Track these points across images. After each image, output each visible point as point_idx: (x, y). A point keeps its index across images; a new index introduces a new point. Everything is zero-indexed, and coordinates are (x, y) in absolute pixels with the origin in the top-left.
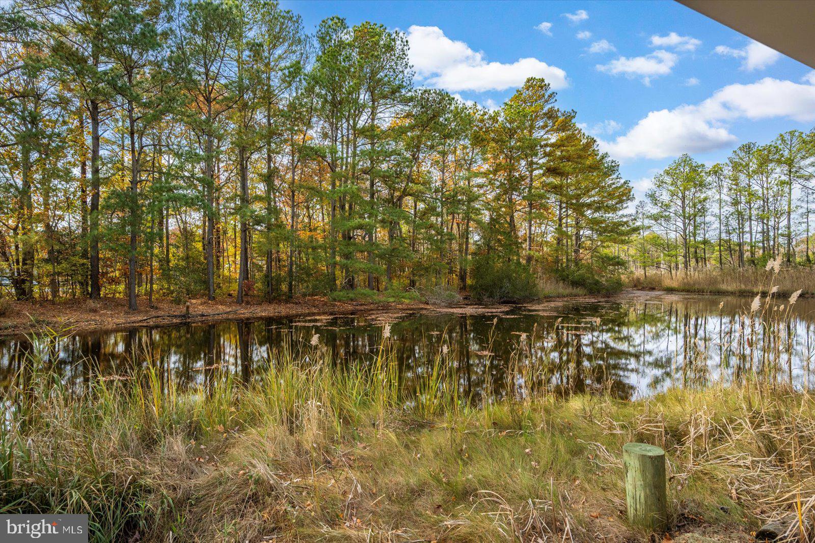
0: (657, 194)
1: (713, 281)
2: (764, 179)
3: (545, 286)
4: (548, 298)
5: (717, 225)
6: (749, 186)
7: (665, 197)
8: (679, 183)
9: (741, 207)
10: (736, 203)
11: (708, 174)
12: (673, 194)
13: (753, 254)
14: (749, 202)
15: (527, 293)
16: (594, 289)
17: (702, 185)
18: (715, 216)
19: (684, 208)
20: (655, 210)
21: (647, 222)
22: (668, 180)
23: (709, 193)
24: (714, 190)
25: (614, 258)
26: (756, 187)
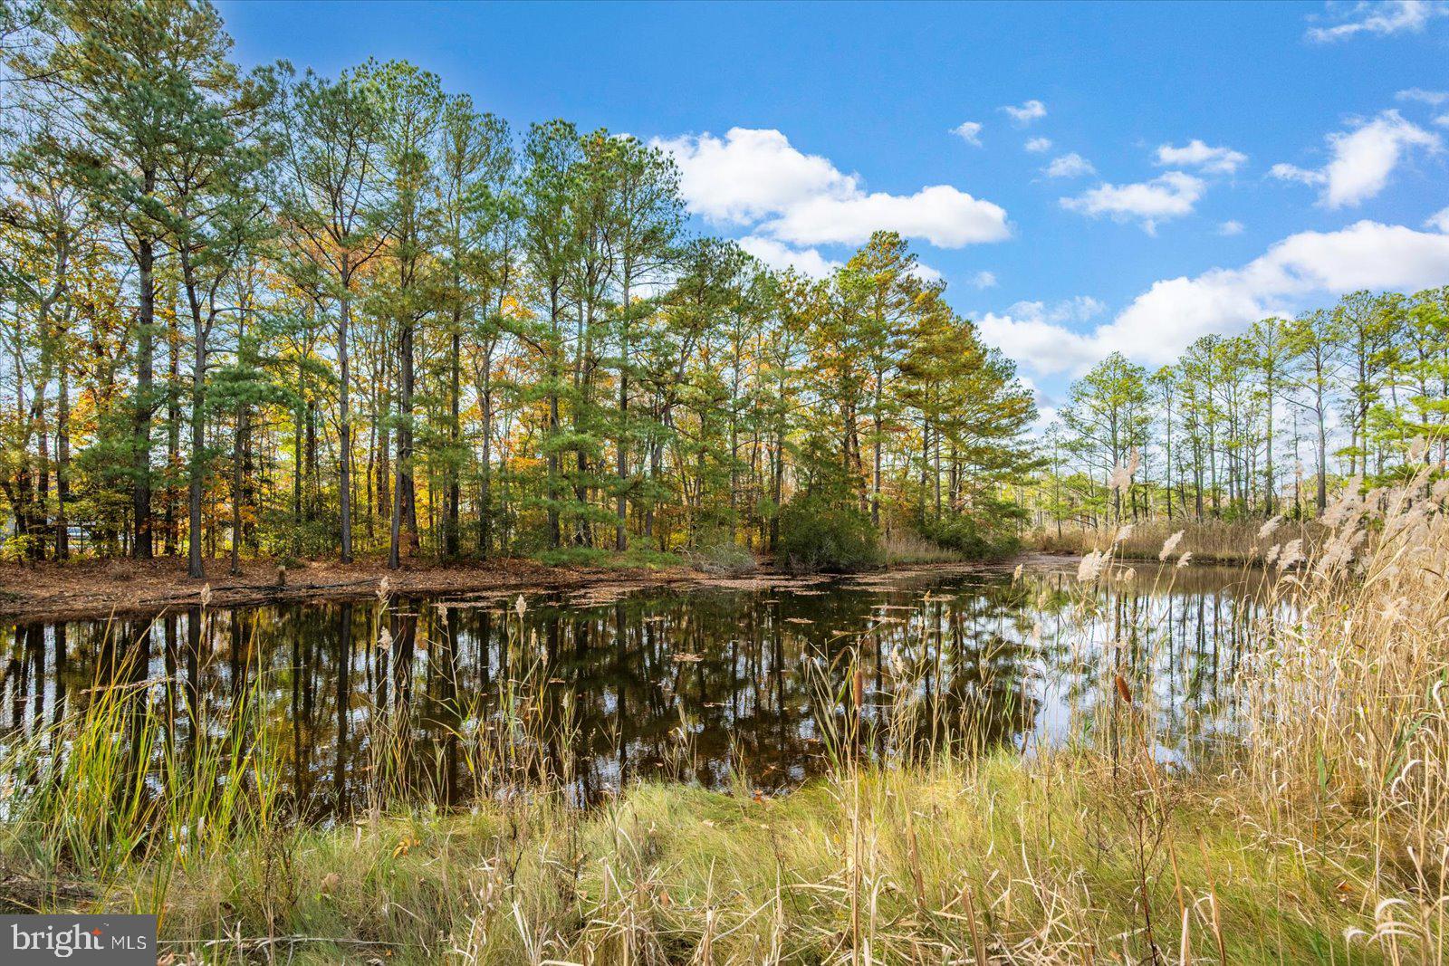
0: (1075, 412)
1: (1157, 542)
2: (1232, 389)
3: (896, 546)
4: (900, 565)
5: (1163, 457)
6: (1210, 399)
7: (1085, 413)
8: (1107, 396)
9: (1200, 431)
10: (1191, 425)
11: (1152, 381)
12: (1097, 411)
13: (1216, 500)
14: (1209, 424)
15: (860, 557)
16: (975, 551)
17: (1140, 398)
18: (1160, 444)
19: (1114, 432)
20: (1072, 436)
21: (1061, 454)
22: (1091, 390)
23: (1151, 411)
24: (1159, 406)
25: (1010, 505)
26: (1219, 402)
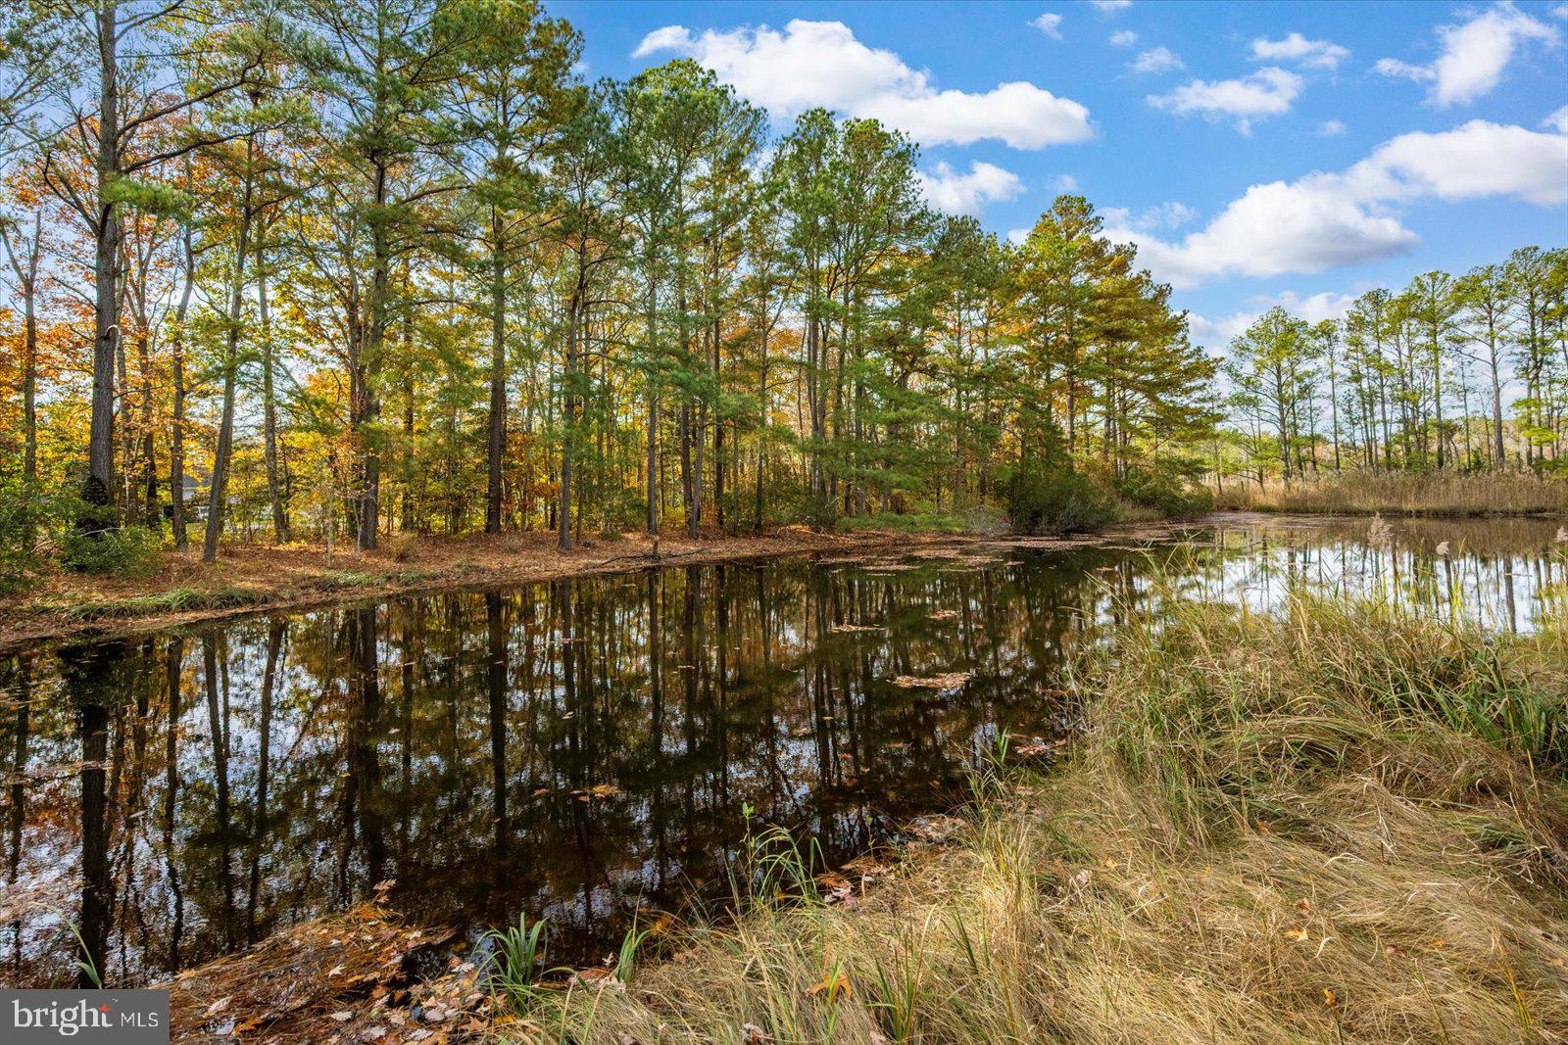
0: (1236, 367)
1: (1335, 495)
11: (1313, 335)
12: (1261, 366)
18: (1326, 398)
19: (1279, 386)
